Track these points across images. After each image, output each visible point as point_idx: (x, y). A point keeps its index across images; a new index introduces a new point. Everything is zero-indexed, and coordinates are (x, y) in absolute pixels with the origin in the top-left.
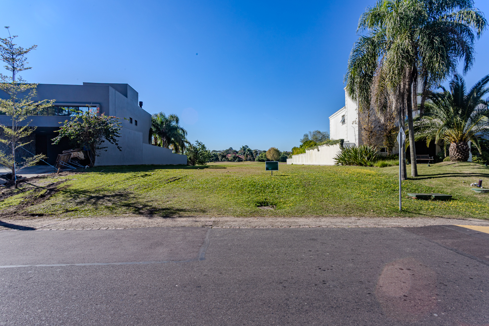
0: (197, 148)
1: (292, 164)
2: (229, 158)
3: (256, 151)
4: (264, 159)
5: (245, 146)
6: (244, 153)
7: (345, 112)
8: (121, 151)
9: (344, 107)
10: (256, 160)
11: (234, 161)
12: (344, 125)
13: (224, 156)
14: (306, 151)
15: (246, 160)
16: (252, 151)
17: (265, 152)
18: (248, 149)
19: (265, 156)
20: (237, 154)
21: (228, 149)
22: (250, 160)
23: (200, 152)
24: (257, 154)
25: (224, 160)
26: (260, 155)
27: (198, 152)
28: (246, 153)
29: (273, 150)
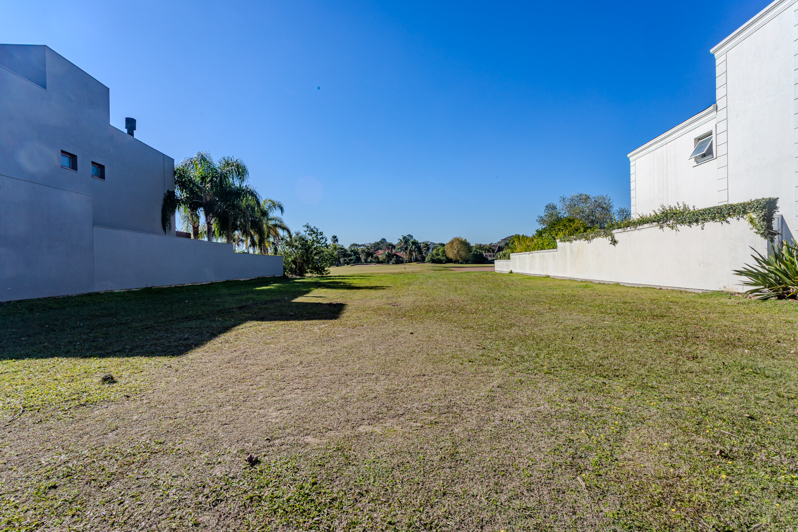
1: (511, 272)
2: (380, 256)
3: (427, 245)
4: (442, 258)
5: (408, 235)
6: (406, 249)
7: (714, 122)
9: (711, 108)
10: (426, 260)
11: (388, 262)
12: (709, 166)
13: (369, 254)
14: (559, 244)
15: (410, 261)
16: (420, 243)
17: (443, 245)
18: (412, 240)
19: (444, 253)
20: (394, 251)
21: (378, 241)
22: (416, 260)
24: (428, 249)
25: (371, 260)
26: (435, 251)
27: (310, 247)
28: (409, 248)
29: (458, 242)
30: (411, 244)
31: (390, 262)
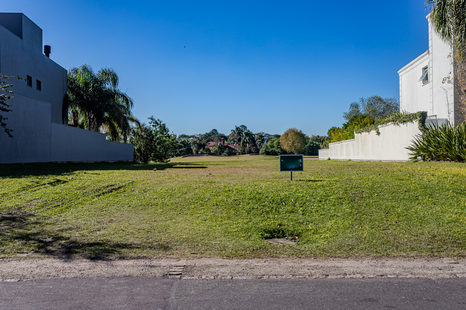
0: (151, 132)
1: (329, 159)
2: (211, 148)
3: (261, 136)
4: (277, 150)
5: (241, 126)
6: (239, 140)
7: (428, 61)
8: (12, 137)
9: (426, 52)
10: (260, 152)
11: (220, 154)
12: (428, 86)
13: (201, 146)
14: (356, 135)
15: (243, 153)
16: (254, 135)
17: (278, 136)
18: (246, 131)
19: (279, 145)
20: (226, 142)
21: (209, 131)
22: (250, 152)
23: (158, 139)
24: (263, 141)
25: (202, 152)
26: (269, 143)
27: (153, 137)
28: (243, 139)
29: (293, 133)
30: (244, 135)
31: (222, 154)
